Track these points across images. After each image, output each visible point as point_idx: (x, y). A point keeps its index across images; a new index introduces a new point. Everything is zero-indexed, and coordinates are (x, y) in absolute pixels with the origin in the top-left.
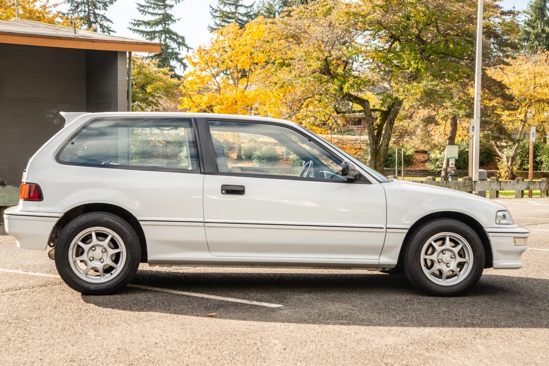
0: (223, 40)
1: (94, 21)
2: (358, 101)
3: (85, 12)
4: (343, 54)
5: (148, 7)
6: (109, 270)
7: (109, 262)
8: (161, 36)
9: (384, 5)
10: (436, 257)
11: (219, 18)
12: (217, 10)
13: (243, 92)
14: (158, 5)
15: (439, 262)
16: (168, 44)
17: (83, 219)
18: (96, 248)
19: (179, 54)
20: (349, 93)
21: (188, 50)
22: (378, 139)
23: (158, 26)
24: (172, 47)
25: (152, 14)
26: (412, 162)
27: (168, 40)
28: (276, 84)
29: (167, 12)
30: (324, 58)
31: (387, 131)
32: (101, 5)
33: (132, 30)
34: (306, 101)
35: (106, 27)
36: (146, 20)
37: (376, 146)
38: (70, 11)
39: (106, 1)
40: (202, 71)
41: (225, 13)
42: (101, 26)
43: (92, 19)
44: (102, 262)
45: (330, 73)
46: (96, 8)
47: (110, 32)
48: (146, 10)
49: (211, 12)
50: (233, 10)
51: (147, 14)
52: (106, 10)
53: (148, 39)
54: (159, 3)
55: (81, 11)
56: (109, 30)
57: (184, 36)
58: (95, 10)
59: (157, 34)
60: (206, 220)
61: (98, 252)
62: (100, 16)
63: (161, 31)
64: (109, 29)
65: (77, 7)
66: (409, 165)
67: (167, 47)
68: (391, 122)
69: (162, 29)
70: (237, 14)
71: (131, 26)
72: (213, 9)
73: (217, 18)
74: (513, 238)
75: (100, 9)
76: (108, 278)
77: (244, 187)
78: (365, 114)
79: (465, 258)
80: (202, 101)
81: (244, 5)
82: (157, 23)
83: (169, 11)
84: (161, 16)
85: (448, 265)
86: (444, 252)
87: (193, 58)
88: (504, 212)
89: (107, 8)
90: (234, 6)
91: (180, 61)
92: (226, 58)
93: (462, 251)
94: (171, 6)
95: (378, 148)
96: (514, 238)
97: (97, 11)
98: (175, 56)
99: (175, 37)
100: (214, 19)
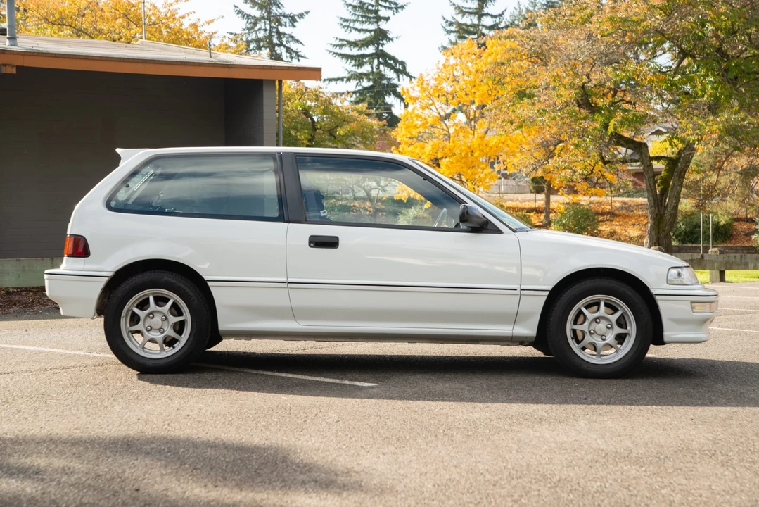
0: (454, 65)
1: (278, 42)
2: (631, 145)
3: (266, 30)
4: (607, 77)
5: (354, 21)
6: (170, 342)
7: (169, 332)
8: (373, 62)
9: (666, 6)
10: (587, 327)
11: (455, 34)
12: (453, 23)
13: (482, 138)
14: (368, 17)
15: (591, 334)
16: (383, 73)
17: (137, 279)
18: (155, 314)
19: (397, 86)
20: (616, 133)
21: (411, 80)
22: (662, 199)
23: (367, 47)
24: (388, 77)
25: (360, 30)
26: (732, 236)
27: (382, 67)
28: (512, 123)
29: (381, 27)
30: (580, 84)
31: (675, 188)
32: (287, 20)
33: (331, 53)
34: (558, 147)
35: (294, 51)
36: (352, 39)
37: (658, 209)
38: (245, 30)
39: (295, 15)
40: (423, 108)
41: (464, 27)
42: (288, 50)
43: (275, 40)
44: (162, 333)
45: (591, 106)
46: (280, 24)
47: (300, 58)
48: (352, 25)
49: (444, 26)
50: (476, 22)
51: (353, 31)
52: (294, 26)
53: (354, 65)
54: (370, 15)
55: (260, 29)
56: (299, 56)
57: (404, 61)
58: (279, 27)
59: (367, 59)
60: (290, 280)
61: (157, 319)
62: (286, 36)
63: (372, 54)
64: (299, 53)
65: (255, 24)
66: (725, 239)
67: (382, 76)
68: (680, 174)
69: (374, 51)
70: (480, 27)
71: (331, 48)
72: (447, 21)
73: (452, 34)
74: (689, 302)
75: (286, 26)
76: (169, 352)
77: (337, 238)
78: (642, 163)
79: (626, 328)
80: (424, 153)
81: (490, 13)
82: (366, 43)
83: (383, 25)
84: (373, 33)
85: (604, 337)
86: (598, 320)
87: (411, 90)
88: (679, 270)
89: (295, 24)
90: (477, 16)
91: (398, 95)
92: (458, 90)
93: (622, 318)
94: (387, 19)
95: (662, 212)
96: (692, 302)
97: (282, 29)
98: (392, 89)
99: (391, 62)
100: (448, 36)
